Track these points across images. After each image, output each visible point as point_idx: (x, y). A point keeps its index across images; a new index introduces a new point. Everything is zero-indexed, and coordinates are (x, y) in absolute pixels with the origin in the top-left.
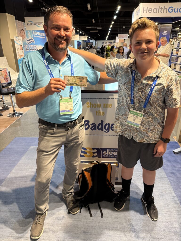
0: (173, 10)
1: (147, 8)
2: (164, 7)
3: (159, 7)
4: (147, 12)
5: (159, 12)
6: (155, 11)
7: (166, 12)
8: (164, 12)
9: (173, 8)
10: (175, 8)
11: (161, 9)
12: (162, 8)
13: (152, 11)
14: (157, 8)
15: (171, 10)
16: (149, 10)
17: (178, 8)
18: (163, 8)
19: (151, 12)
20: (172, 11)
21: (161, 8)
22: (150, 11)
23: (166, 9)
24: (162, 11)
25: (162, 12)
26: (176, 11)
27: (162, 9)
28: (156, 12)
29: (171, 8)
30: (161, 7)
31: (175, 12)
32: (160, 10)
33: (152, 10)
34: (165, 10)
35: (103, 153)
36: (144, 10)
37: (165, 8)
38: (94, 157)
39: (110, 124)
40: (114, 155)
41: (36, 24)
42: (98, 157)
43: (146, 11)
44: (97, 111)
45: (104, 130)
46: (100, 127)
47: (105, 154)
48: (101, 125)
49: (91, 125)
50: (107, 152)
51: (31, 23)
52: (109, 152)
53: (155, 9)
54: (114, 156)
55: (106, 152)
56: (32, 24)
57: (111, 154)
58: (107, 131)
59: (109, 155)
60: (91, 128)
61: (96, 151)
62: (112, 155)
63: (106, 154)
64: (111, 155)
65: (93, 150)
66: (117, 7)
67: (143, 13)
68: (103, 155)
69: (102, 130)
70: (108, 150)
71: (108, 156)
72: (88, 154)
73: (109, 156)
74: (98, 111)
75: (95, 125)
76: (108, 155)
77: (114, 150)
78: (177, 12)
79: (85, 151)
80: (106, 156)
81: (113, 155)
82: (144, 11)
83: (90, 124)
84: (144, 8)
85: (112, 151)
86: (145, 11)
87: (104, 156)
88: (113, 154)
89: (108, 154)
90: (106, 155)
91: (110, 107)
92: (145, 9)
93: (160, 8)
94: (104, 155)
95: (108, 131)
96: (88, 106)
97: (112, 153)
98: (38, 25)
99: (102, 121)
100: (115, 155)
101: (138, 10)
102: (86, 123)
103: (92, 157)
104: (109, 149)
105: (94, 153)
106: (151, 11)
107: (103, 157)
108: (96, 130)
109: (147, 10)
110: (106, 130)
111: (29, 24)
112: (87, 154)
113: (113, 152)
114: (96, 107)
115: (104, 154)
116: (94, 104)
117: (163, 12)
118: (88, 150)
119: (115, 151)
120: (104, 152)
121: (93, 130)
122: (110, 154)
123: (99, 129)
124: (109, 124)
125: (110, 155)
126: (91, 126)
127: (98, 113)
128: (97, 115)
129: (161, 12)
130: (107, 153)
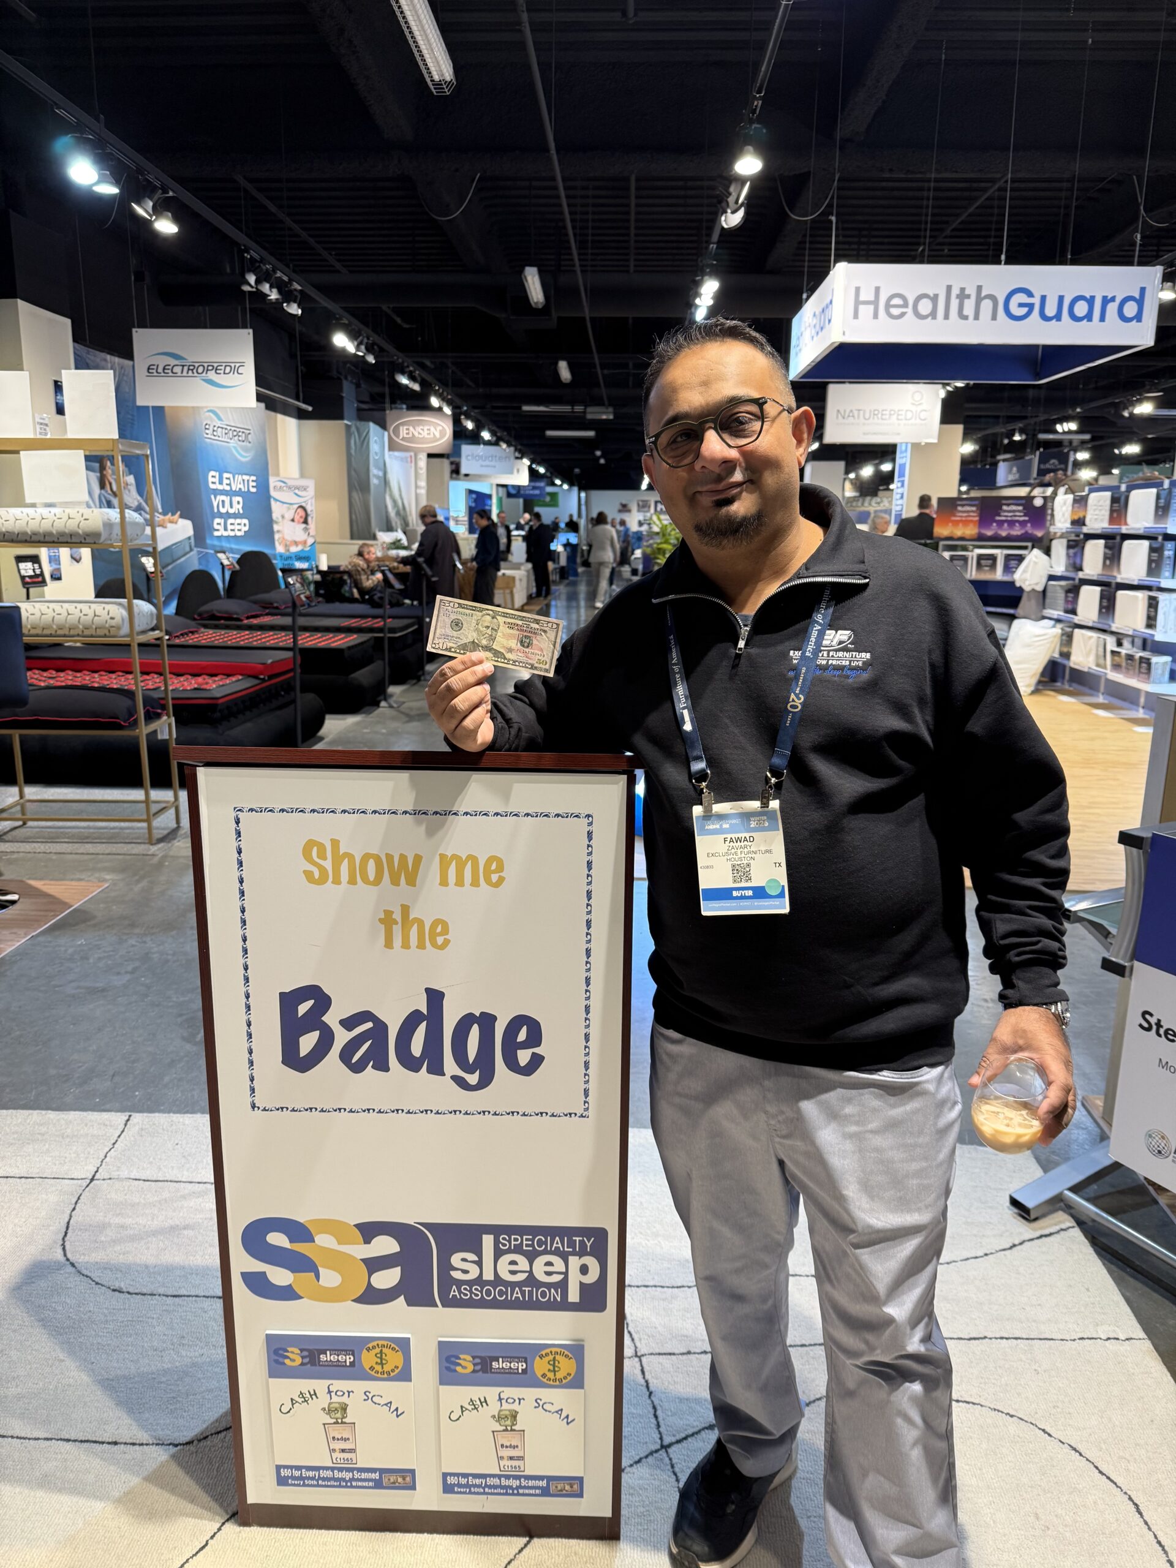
0: (1031, 307)
1: (877, 290)
2: (979, 288)
3: (949, 288)
4: (876, 316)
5: (947, 316)
6: (925, 307)
7: (994, 317)
8: (976, 317)
9: (1030, 294)
10: (1043, 299)
11: (958, 296)
12: (968, 297)
13: (909, 310)
14: (936, 296)
15: (1021, 305)
16: (888, 306)
17: (1061, 299)
18: (971, 291)
19: (903, 315)
20: (1024, 310)
21: (963, 296)
22: (895, 312)
23: (993, 298)
24: (965, 313)
25: (966, 318)
26: (1050, 311)
27: (966, 301)
28: (933, 314)
29: (1021, 298)
30: (963, 290)
31: (1044, 317)
32: (954, 303)
33: (906, 305)
34: (987, 306)
35: (446, 1267)
36: (858, 303)
37: (983, 294)
38: (372, 1296)
39: (494, 1018)
40: (538, 1284)
41: (200, 370)
42: (410, 1303)
43: (872, 307)
44: (388, 913)
45: (450, 1066)
46: (417, 1046)
47: (466, 1272)
48: (423, 1026)
49: (348, 1023)
50: (479, 1254)
51: (173, 362)
52: (498, 1254)
53: (925, 296)
54: (537, 1295)
55: (472, 1257)
56: (178, 370)
57: (513, 1273)
58: (473, 1079)
59: (498, 1280)
60: (346, 1055)
61: (386, 1245)
62: (520, 1284)
63: (474, 1272)
64: (513, 1285)
65: (367, 1241)
66: (697, 284)
67: (856, 316)
68: (447, 1282)
69: (437, 1069)
70: (488, 1241)
71: (488, 1293)
72: (329, 1278)
73: (501, 1293)
74: (397, 916)
75: (381, 1028)
76: (488, 1283)
77: (540, 1243)
78: (1058, 317)
79: (301, 1248)
80: (477, 1293)
81: (531, 1280)
82: (862, 308)
83: (331, 1018)
84: (858, 290)
85: (518, 1250)
86: (866, 311)
87: (454, 1292)
88: (531, 1272)
89: (489, 1275)
90: (470, 1283)
91: (488, 881)
92: (862, 298)
93: (955, 291)
94: (459, 1283)
95: (486, 1080)
96: (317, 875)
97: (523, 1263)
98: (212, 375)
99: (435, 998)
100: (549, 1286)
101: (824, 305)
102: (303, 1008)
103: (359, 1300)
104: (496, 1230)
105: (374, 1265)
106: (904, 310)
107: (448, 1303)
108: (382, 1066)
109: (875, 303)
110: (470, 1070)
111: (160, 370)
112: (318, 1277)
113: (531, 1257)
114: (378, 881)
115: (457, 1275)
116: (366, 857)
117: (971, 317)
118: (323, 1240)
119: (545, 1252)
120: (456, 1259)
121: (357, 1068)
122: (505, 1276)
123: (410, 1063)
124: (487, 1021)
125: (506, 1284)
126: (342, 1037)
127: (397, 930)
128: (389, 944)
129: (963, 316)
130: (479, 1263)
